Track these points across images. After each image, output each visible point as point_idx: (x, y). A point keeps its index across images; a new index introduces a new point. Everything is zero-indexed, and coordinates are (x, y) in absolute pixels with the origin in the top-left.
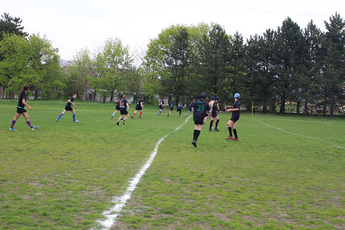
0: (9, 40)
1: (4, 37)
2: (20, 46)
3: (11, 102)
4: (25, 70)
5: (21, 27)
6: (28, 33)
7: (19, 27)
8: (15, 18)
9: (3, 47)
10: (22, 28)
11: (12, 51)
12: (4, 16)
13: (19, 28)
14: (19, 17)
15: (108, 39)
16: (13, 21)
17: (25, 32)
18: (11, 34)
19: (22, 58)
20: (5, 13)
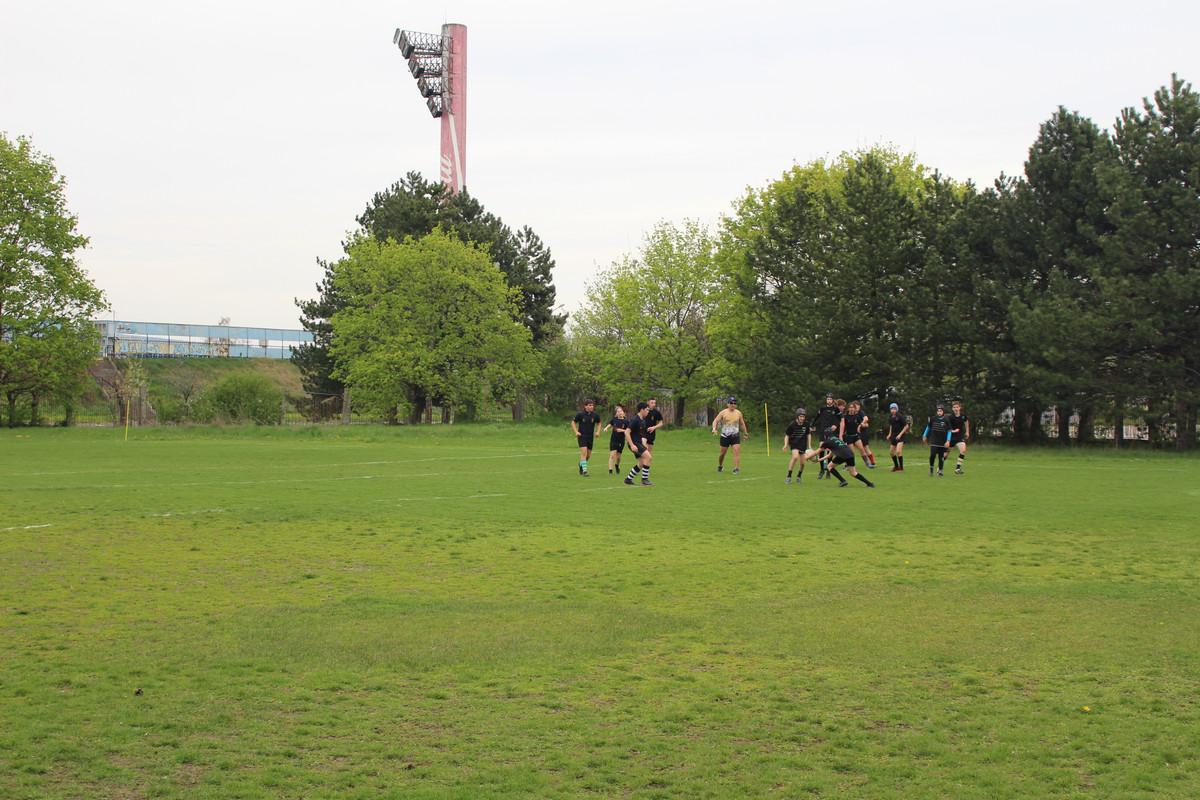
15: (657, 225)
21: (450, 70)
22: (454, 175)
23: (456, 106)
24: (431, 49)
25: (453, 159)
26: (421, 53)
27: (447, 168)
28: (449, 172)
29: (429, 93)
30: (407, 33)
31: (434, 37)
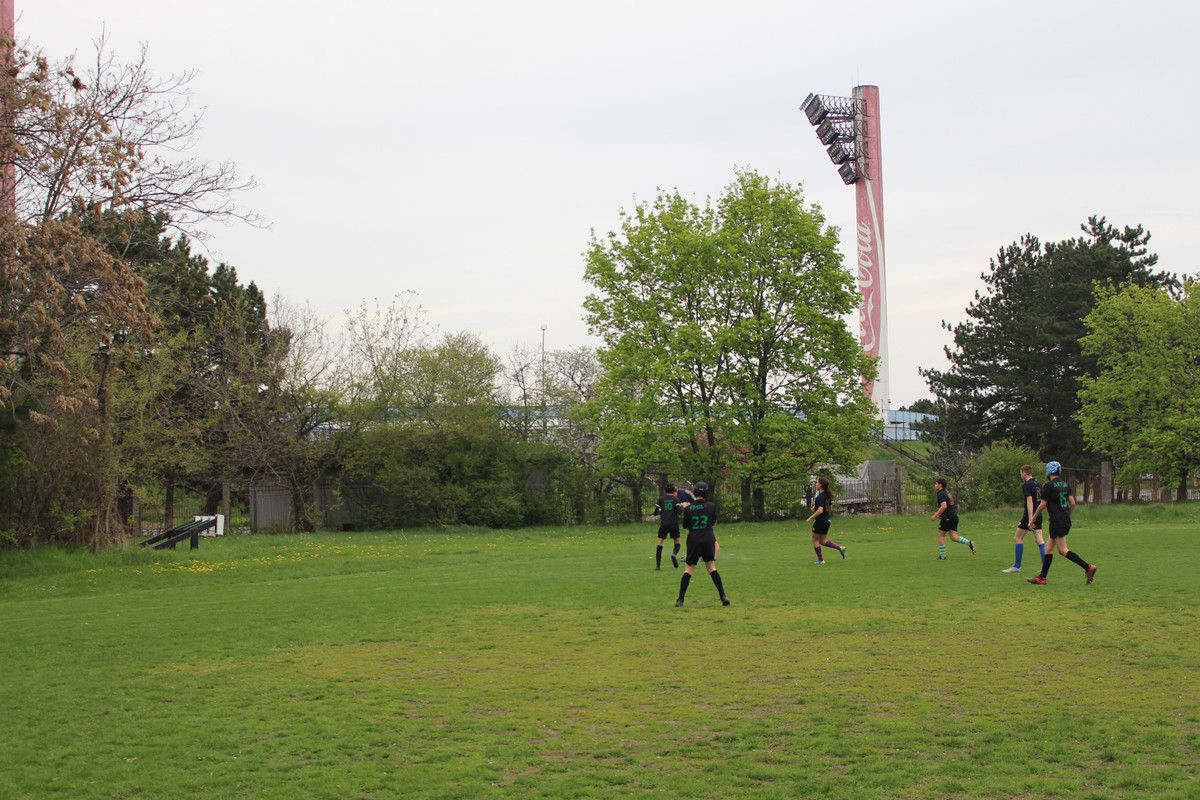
0: (1118, 306)
1: (1098, 297)
2: (1155, 321)
3: (1149, 511)
4: (1180, 401)
5: (1147, 256)
6: (1175, 275)
7: (1142, 257)
8: (1127, 228)
9: (1099, 330)
10: (1152, 260)
11: (1127, 341)
12: (1089, 227)
13: (1142, 261)
14: (1140, 226)
16: (1121, 241)
17: (1163, 272)
18: (1121, 285)
19: (1168, 360)
20: (1092, 217)
21: (865, 134)
22: (873, 243)
23: (873, 171)
24: (845, 113)
25: (872, 227)
26: (836, 118)
27: (866, 236)
28: (868, 240)
29: (845, 159)
30: (821, 98)
31: (848, 100)
